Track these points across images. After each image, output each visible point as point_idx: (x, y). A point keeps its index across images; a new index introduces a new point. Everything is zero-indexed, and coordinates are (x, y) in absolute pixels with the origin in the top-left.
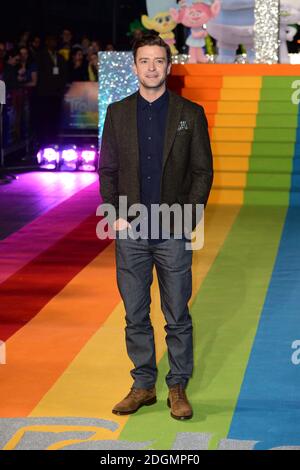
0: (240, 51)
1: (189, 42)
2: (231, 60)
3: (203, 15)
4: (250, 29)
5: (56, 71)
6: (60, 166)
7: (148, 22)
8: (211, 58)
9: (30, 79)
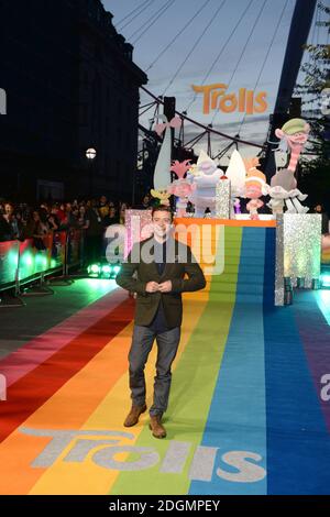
0: (208, 211)
1: (178, 205)
2: (202, 216)
3: (186, 190)
4: (213, 199)
5: (99, 220)
6: (100, 276)
7: (154, 193)
8: (191, 214)
9: (84, 224)
